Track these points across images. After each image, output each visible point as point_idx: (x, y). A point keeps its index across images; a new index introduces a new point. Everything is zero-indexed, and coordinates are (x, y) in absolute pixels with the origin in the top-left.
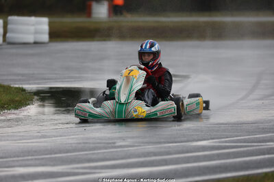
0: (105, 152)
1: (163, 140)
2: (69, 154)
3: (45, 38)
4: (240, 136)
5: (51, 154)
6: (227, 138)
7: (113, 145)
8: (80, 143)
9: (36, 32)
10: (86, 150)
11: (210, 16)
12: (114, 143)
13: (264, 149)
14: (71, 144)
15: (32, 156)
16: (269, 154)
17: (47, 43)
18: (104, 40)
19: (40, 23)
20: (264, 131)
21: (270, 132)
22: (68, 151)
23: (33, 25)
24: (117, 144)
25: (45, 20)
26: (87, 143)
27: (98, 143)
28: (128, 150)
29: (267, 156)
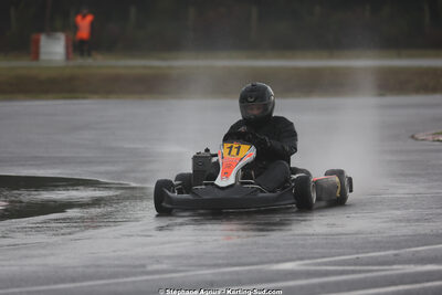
0: (134, 282)
1: (220, 262)
2: (78, 284)
4: (344, 255)
5: (48, 284)
6: (324, 257)
7: (143, 269)
8: (88, 267)
10: (101, 278)
12: (144, 266)
13: (391, 276)
14: (74, 267)
15: (18, 287)
18: (76, 98)
21: (389, 248)
22: (73, 280)
24: (149, 268)
26: (99, 266)
27: (118, 266)
28: (172, 278)
29: (401, 288)
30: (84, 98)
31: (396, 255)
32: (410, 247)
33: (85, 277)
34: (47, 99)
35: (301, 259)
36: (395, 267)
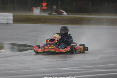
3: (11, 22)
6: (77, 67)
9: (8, 19)
10: (17, 70)
11: (82, 15)
12: (30, 67)
14: (12, 67)
16: (92, 74)
17: (12, 24)
18: (36, 24)
19: (9, 16)
20: (93, 64)
21: (95, 65)
23: (6, 16)
24: (31, 68)
25: (11, 14)
30: (38, 24)
31: (96, 67)
32: (101, 65)
33: (13, 70)
34: (28, 24)
35: (71, 67)
36: (93, 70)
